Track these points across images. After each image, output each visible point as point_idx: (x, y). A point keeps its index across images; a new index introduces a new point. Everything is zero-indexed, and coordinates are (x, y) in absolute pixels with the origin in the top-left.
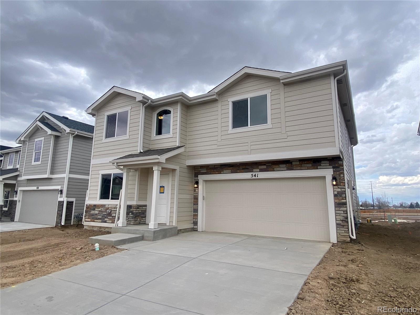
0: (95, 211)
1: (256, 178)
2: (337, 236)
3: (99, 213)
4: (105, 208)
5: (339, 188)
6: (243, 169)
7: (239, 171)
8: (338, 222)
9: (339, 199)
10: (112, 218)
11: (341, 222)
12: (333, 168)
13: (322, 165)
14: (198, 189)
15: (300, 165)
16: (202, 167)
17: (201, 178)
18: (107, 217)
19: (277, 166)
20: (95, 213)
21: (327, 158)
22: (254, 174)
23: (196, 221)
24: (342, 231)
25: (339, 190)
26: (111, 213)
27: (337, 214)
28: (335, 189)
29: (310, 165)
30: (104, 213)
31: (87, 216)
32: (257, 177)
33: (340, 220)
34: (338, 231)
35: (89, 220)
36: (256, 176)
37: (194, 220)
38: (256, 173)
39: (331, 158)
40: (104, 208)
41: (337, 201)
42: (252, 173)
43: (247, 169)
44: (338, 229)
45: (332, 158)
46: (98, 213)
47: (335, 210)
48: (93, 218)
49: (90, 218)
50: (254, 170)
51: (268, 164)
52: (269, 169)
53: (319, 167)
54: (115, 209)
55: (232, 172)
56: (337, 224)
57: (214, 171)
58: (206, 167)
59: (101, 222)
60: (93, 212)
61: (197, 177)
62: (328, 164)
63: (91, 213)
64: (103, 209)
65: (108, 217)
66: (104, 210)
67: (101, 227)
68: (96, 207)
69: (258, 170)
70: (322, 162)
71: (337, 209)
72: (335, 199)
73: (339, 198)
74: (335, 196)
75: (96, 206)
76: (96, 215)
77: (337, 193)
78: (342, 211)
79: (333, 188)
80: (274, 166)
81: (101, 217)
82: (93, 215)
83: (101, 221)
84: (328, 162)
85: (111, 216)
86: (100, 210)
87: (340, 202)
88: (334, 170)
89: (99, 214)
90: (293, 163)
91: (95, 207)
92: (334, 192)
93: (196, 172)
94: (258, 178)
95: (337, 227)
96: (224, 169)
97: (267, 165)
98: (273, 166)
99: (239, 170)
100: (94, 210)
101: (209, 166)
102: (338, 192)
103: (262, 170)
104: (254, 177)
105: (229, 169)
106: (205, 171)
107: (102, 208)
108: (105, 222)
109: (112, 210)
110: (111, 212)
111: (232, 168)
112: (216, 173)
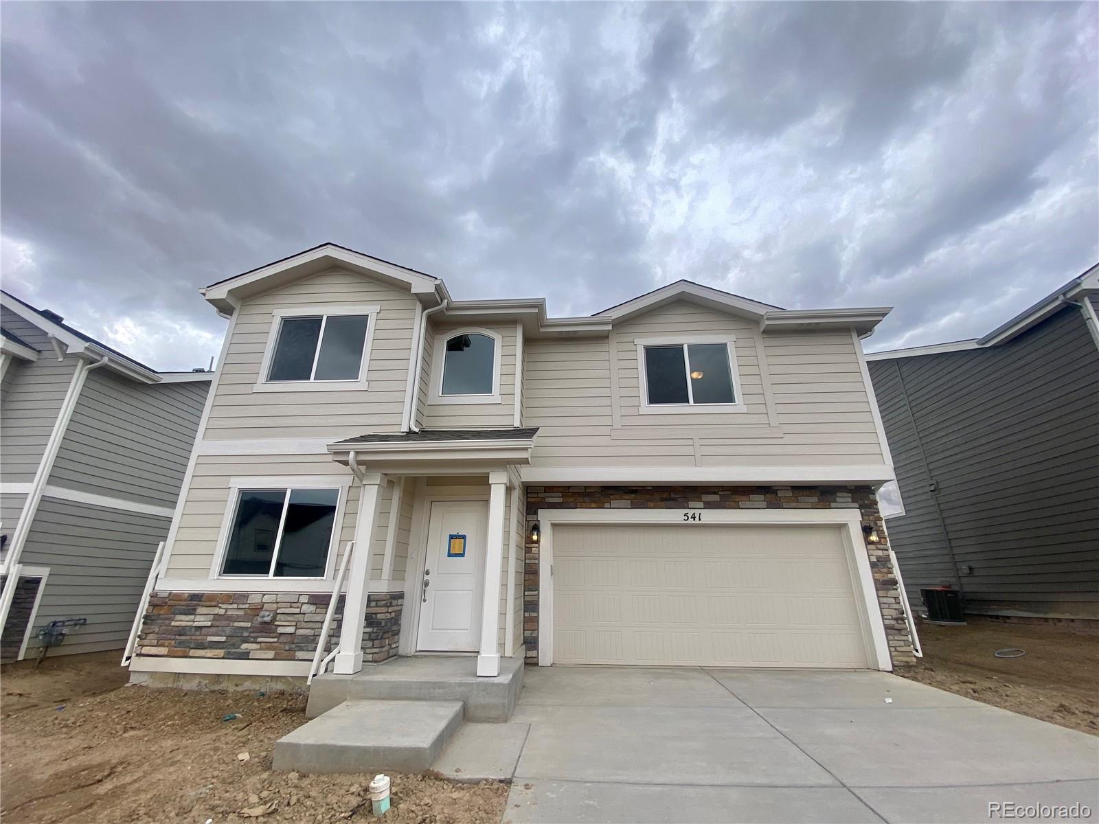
0: (192, 617)
1: (697, 521)
2: (891, 655)
3: (216, 623)
4: (247, 606)
5: (878, 549)
6: (662, 500)
7: (652, 505)
8: (887, 622)
9: (881, 572)
10: (276, 640)
11: (893, 622)
12: (861, 507)
13: (838, 500)
14: (538, 547)
15: (793, 498)
16: (550, 488)
17: (546, 517)
18: (252, 639)
19: (744, 498)
20: (196, 624)
21: (846, 486)
22: (690, 512)
23: (534, 635)
24: (898, 641)
25: (880, 553)
26: (276, 623)
27: (883, 606)
28: (871, 552)
29: (815, 499)
30: (236, 624)
31: (151, 636)
32: (700, 520)
33: (892, 619)
34: (891, 642)
35: (164, 651)
36: (697, 519)
37: (528, 633)
38: (697, 512)
39: (854, 488)
40: (241, 606)
41: (878, 576)
42: (686, 511)
43: (674, 499)
44: (891, 637)
45: (856, 486)
46: (209, 624)
47: (878, 597)
48: (181, 644)
49: (167, 643)
50: (691, 504)
51: (723, 491)
52: (727, 503)
53: (833, 505)
54: (291, 607)
55: (634, 506)
56: (887, 628)
57: (584, 502)
58: (561, 490)
59: (223, 658)
60: (182, 621)
61: (536, 513)
62: (850, 500)
63: (173, 623)
64: (232, 609)
65: (257, 637)
66: (241, 613)
67: (218, 677)
68: (201, 603)
69: (701, 504)
70: (838, 494)
71: (881, 593)
72: (873, 573)
73: (882, 570)
74: (873, 565)
75: (203, 600)
76: (198, 633)
77: (875, 560)
78: (891, 599)
79: (867, 550)
80: (738, 498)
81: (223, 639)
82: (182, 631)
83: (221, 653)
84: (850, 495)
85: (271, 635)
86: (222, 612)
87: (886, 578)
88: (863, 511)
89: (214, 629)
90: (780, 494)
91: (194, 602)
92: (869, 558)
93: (533, 500)
94: (700, 522)
95: (887, 635)
96: (612, 497)
97: (720, 493)
98: (733, 496)
99: (651, 501)
100: (191, 611)
101: (569, 487)
102: (878, 557)
103: (708, 505)
104: (691, 521)
105: (627, 497)
106: (560, 500)
107: (230, 607)
108: (245, 656)
109: (278, 611)
110: (274, 619)
111: (633, 496)
112: (592, 506)
